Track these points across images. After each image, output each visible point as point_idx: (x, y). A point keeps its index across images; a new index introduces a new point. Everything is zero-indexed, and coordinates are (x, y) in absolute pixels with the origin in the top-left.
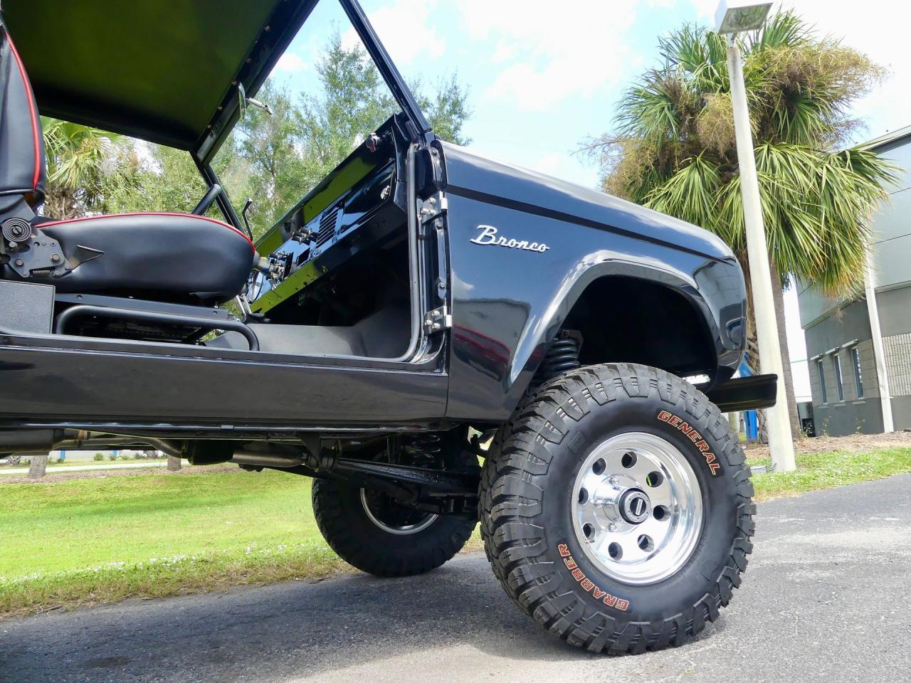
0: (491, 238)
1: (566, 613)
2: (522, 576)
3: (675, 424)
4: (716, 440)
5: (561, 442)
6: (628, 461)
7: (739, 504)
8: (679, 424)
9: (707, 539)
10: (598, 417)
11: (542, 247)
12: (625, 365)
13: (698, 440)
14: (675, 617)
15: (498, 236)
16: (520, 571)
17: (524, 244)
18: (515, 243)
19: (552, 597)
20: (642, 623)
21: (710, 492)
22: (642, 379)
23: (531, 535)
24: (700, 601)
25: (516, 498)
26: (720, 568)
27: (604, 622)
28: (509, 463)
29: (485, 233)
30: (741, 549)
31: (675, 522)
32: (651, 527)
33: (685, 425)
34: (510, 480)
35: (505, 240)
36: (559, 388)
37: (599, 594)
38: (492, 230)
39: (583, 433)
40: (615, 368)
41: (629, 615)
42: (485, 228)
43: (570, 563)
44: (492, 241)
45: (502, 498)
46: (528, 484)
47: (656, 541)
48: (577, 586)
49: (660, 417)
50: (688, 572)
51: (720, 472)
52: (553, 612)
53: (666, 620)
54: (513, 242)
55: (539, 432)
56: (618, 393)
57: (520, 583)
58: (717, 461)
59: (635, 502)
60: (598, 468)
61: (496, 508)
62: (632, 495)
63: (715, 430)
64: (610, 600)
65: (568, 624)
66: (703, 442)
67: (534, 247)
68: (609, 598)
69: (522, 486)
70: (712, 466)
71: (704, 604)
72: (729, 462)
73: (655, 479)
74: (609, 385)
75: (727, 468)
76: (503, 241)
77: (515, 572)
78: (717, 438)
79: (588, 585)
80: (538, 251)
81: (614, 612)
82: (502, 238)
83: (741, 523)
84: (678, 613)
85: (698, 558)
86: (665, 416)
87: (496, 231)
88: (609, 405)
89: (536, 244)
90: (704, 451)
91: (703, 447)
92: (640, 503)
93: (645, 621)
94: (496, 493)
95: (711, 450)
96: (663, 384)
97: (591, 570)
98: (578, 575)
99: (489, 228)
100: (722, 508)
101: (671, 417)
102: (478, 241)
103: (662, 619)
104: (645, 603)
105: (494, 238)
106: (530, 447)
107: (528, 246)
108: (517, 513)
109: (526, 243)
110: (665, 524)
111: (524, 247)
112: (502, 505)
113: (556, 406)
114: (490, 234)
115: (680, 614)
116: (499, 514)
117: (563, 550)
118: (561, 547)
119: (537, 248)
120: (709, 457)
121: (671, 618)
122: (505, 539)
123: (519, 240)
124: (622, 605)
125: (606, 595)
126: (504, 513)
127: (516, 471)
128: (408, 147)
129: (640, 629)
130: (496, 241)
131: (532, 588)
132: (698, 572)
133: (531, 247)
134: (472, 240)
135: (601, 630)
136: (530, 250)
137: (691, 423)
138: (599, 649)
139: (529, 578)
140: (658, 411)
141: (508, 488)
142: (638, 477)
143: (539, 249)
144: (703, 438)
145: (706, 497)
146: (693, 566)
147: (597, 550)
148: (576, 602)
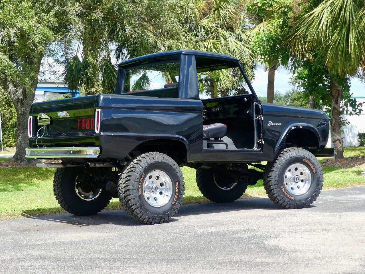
1: (282, 199)
2: (274, 192)
3: (306, 162)
5: (282, 165)
6: (296, 169)
7: (319, 179)
9: (312, 187)
10: (290, 160)
11: (280, 124)
15: (272, 123)
16: (273, 191)
19: (279, 196)
21: (313, 176)
22: (300, 152)
23: (276, 184)
25: (273, 176)
26: (313, 193)
27: (289, 201)
28: (272, 169)
29: (270, 123)
30: (319, 189)
31: (305, 183)
32: (300, 184)
36: (282, 154)
37: (288, 196)
39: (287, 163)
41: (294, 200)
43: (283, 190)
44: (271, 125)
45: (270, 176)
46: (276, 174)
47: (301, 187)
48: (284, 194)
50: (307, 193)
51: (316, 172)
52: (279, 199)
54: (275, 124)
55: (278, 163)
56: (295, 155)
57: (273, 193)
58: (315, 170)
60: (290, 171)
61: (269, 178)
62: (296, 177)
63: (315, 163)
64: (291, 197)
65: (282, 201)
69: (274, 174)
71: (310, 200)
72: (318, 170)
73: (302, 174)
74: (293, 153)
75: (318, 172)
76: (273, 124)
77: (272, 191)
79: (286, 194)
81: (291, 200)
83: (319, 183)
84: (304, 201)
85: (310, 190)
86: (304, 160)
87: (272, 122)
88: (293, 158)
91: (312, 167)
92: (298, 178)
93: (298, 202)
94: (269, 175)
95: (314, 168)
96: (304, 153)
97: (287, 191)
98: (285, 192)
99: (270, 122)
100: (316, 180)
101: (306, 160)
102: (268, 125)
103: (301, 202)
104: (298, 198)
106: (276, 166)
108: (273, 179)
110: (303, 183)
112: (270, 178)
113: (282, 158)
116: (269, 180)
117: (282, 187)
120: (314, 169)
122: (271, 184)
124: (293, 198)
126: (271, 179)
127: (273, 171)
128: (254, 103)
129: (296, 203)
131: (276, 194)
135: (288, 203)
136: (278, 125)
137: (310, 162)
141: (272, 174)
142: (298, 173)
144: (312, 165)
145: (312, 177)
146: (308, 192)
147: (288, 188)
148: (284, 197)
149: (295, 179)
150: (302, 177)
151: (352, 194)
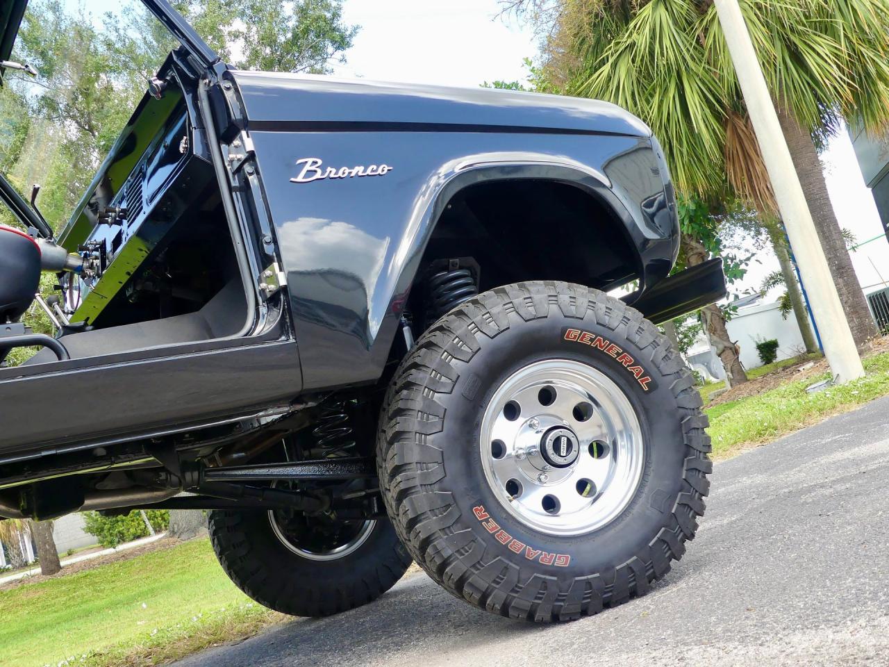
0: (316, 171)
1: (498, 583)
2: (438, 552)
3: (587, 341)
4: (641, 349)
5: (452, 390)
6: (547, 396)
7: (682, 419)
8: (592, 340)
9: (653, 466)
10: (493, 352)
11: (383, 169)
12: (515, 285)
13: (618, 354)
14: (629, 562)
15: (323, 168)
16: (436, 547)
17: (359, 170)
18: (347, 171)
19: (478, 569)
20: (590, 577)
21: (646, 411)
22: (536, 297)
23: (439, 503)
24: (655, 539)
25: (413, 466)
26: (672, 497)
27: (545, 584)
28: (398, 428)
29: (307, 167)
30: (696, 469)
31: (615, 457)
32: (587, 466)
33: (599, 340)
34: (402, 448)
35: (334, 170)
36: (441, 329)
37: (532, 554)
38: (315, 163)
39: (477, 375)
40: (504, 291)
41: (573, 569)
42: (306, 162)
43: (491, 526)
44: (318, 175)
45: (397, 470)
46: (423, 447)
47: (598, 482)
48: (505, 550)
49: (568, 337)
51: (653, 386)
52: (483, 585)
53: (618, 568)
54: (344, 171)
55: (425, 385)
56: (512, 319)
57: (438, 561)
58: (646, 373)
59: (557, 441)
60: (512, 411)
61: (394, 483)
62: (553, 435)
63: (637, 338)
64: (547, 558)
65: (504, 595)
66: (625, 356)
67: (373, 171)
68: (545, 556)
69: (416, 450)
70: (642, 381)
71: (661, 540)
72: (661, 372)
73: (581, 413)
74: (499, 313)
75: (660, 380)
76: (331, 172)
77: (430, 550)
78: (642, 347)
79: (517, 546)
80: (379, 174)
81: (554, 571)
82: (329, 169)
83: (690, 440)
84: (632, 556)
85: (646, 490)
86: (573, 335)
87: (320, 162)
88: (502, 336)
89: (375, 167)
90: (628, 366)
91: (626, 361)
92: (564, 441)
93: (594, 573)
94: (390, 465)
95: (637, 363)
96: (564, 298)
97: (519, 529)
98: (504, 538)
99: (310, 160)
100: (665, 425)
101: (580, 335)
102: (300, 179)
103: (613, 567)
104: (594, 554)
105: (319, 171)
106: (418, 404)
107: (364, 171)
108: (417, 482)
109: (362, 168)
111: (360, 174)
112: (399, 478)
113: (439, 350)
114: (313, 168)
115: (635, 558)
116: (398, 489)
117: (480, 513)
118: (476, 510)
119: (376, 170)
120: (636, 371)
121: (625, 564)
122: (411, 515)
123: (351, 167)
124: (562, 561)
125: (541, 554)
126: (402, 486)
127: (406, 436)
128: (197, 85)
129: (588, 582)
130: (322, 174)
131: (454, 564)
132: (649, 506)
133: (369, 172)
134: (292, 179)
135: (544, 594)
136: (368, 175)
137: (607, 336)
138: (548, 617)
139: (447, 552)
140: (564, 331)
141: (403, 456)
142: (562, 410)
143: (379, 172)
144: (625, 351)
145: (642, 418)
147: (528, 508)
148: (506, 568)
149: (550, 451)
150: (587, 431)
151: (828, 449)
